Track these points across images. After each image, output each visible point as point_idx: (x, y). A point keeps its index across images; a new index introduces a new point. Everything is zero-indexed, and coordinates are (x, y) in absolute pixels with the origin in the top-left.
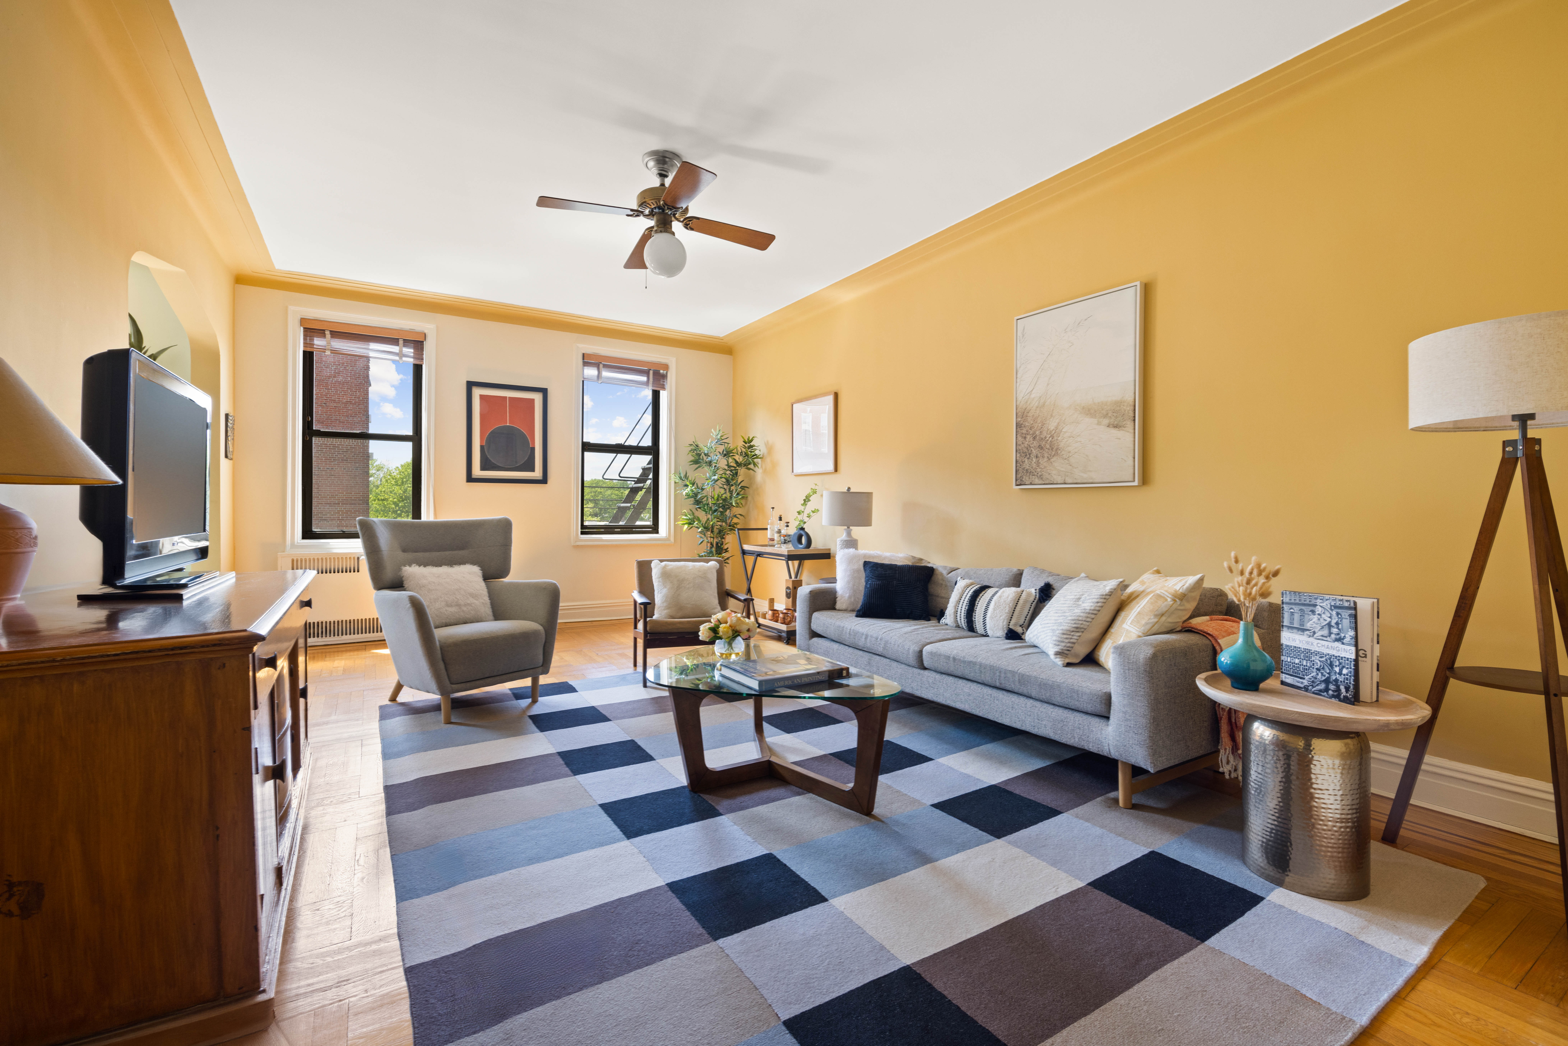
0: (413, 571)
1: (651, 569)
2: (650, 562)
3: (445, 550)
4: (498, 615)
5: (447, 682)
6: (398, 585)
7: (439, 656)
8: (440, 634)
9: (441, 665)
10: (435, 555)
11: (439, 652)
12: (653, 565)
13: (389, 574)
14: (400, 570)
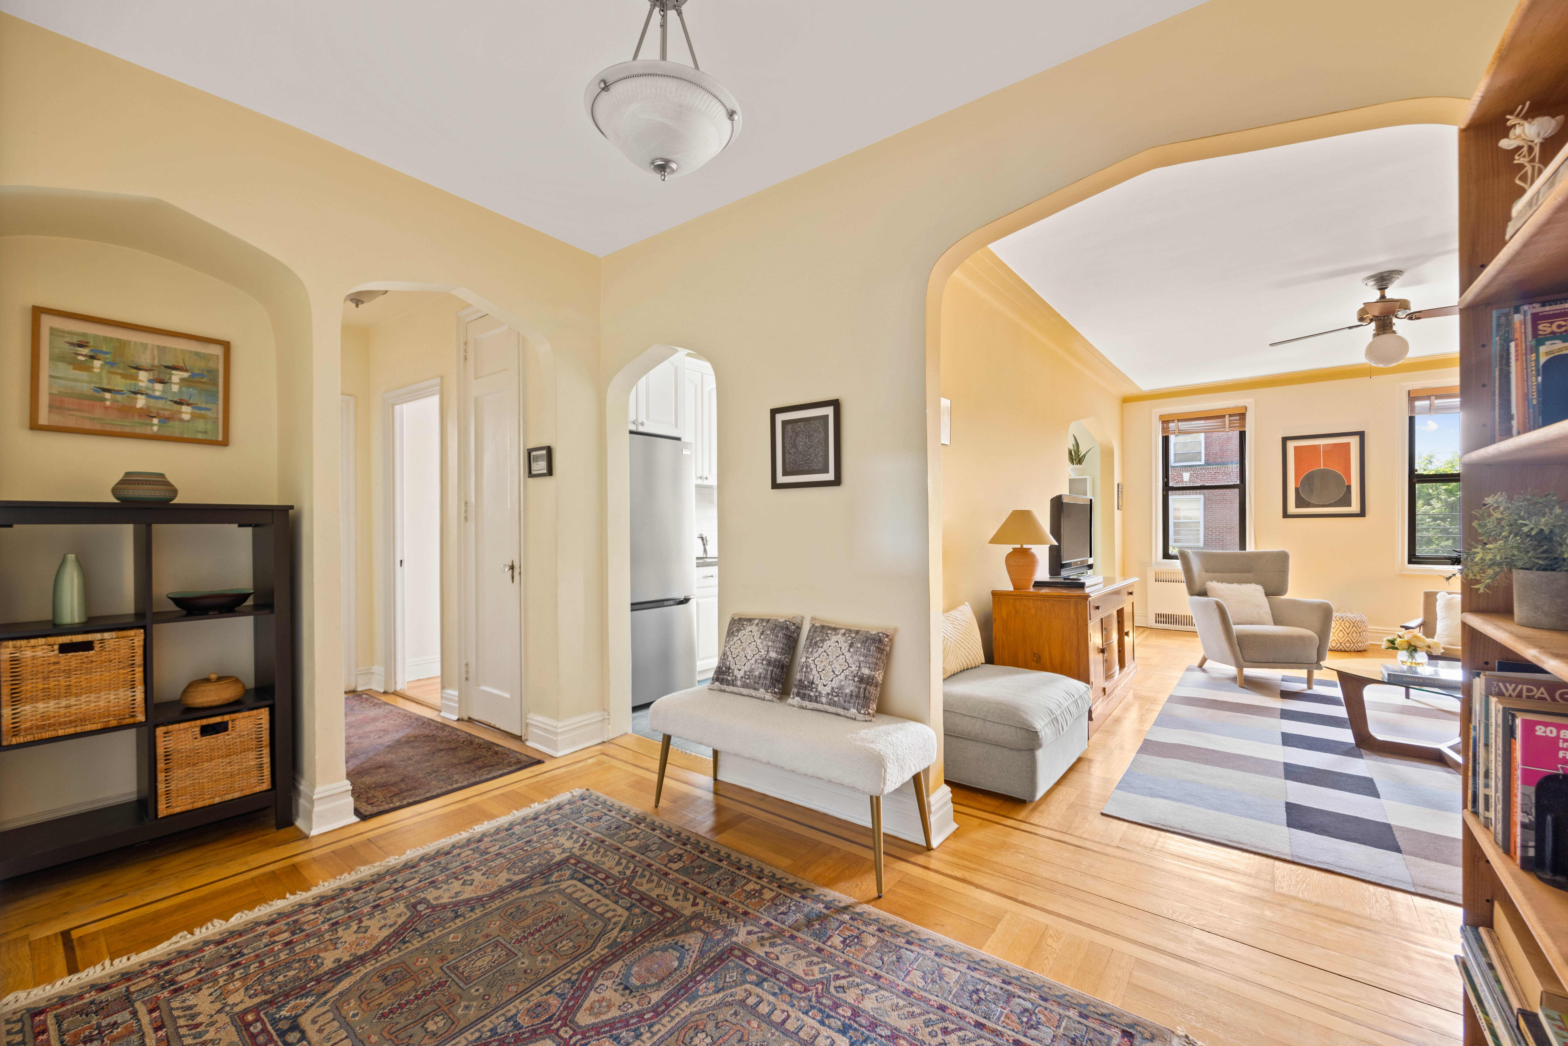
0: (1213, 586)
1: (1436, 600)
2: (1437, 593)
3: (1235, 572)
4: (1276, 623)
5: (1241, 659)
6: (1203, 593)
7: (1236, 642)
8: (1236, 628)
9: (1237, 648)
10: (1227, 575)
11: (1236, 639)
12: (1438, 596)
13: (1197, 587)
14: (1204, 584)
